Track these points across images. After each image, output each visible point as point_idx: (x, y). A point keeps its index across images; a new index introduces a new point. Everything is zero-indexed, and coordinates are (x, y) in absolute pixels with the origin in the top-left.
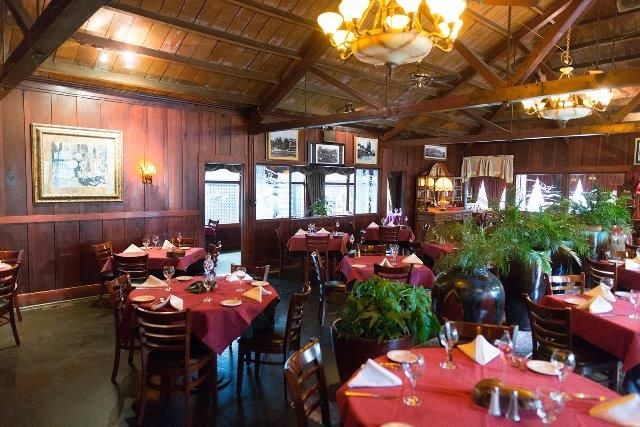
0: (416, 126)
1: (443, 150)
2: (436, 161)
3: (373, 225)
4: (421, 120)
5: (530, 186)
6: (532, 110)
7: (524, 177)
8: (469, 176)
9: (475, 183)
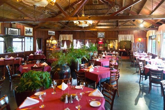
1: (54, 32)
2: (52, 35)
3: (32, 55)
4: (47, 23)
5: (77, 42)
6: (76, 24)
7: (75, 40)
8: (62, 40)
9: (63, 42)
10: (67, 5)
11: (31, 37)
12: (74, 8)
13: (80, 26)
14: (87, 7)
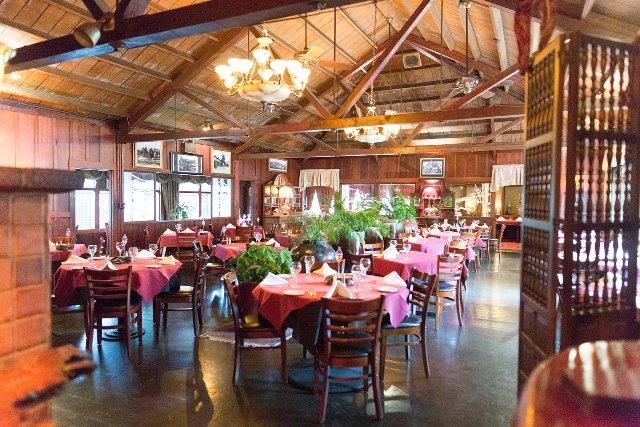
0: (262, 142)
1: (285, 163)
2: (281, 173)
3: (230, 226)
4: (266, 137)
5: (352, 194)
6: (351, 135)
7: (348, 186)
8: (306, 185)
9: (309, 191)
10: (324, 79)
11: (225, 177)
12: (343, 87)
13: (362, 139)
14: (386, 81)
